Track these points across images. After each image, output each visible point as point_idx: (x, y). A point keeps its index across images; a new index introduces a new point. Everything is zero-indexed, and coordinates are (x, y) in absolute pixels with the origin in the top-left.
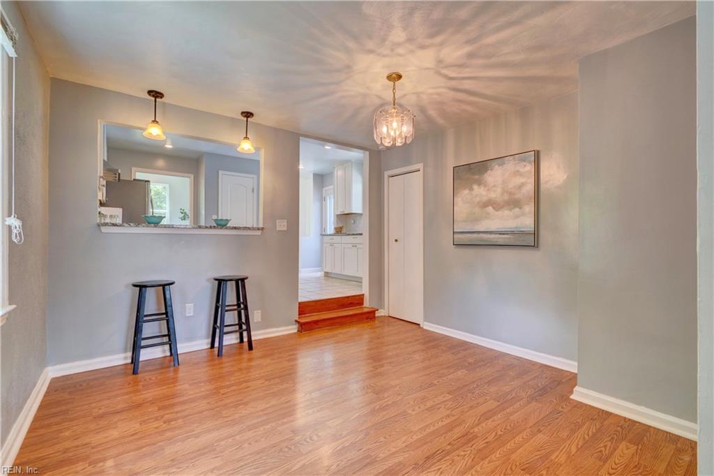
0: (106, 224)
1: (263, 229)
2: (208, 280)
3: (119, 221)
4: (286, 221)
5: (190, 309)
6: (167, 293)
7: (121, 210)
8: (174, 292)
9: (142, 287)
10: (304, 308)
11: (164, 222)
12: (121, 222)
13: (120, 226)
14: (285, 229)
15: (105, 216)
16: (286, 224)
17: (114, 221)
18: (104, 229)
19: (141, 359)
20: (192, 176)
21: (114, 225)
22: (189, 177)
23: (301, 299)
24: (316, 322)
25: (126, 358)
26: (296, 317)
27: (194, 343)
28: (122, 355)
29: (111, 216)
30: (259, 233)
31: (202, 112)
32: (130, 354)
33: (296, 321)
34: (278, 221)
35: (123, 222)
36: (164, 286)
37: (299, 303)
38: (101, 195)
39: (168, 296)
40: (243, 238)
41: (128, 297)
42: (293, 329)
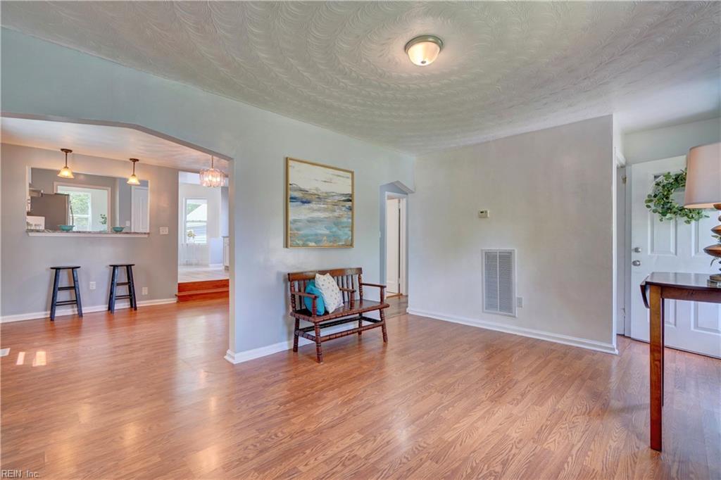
0: (32, 231)
1: (148, 234)
2: (107, 267)
3: (42, 228)
4: (167, 228)
5: (93, 285)
6: (75, 273)
7: (44, 218)
8: (80, 274)
9: (57, 269)
10: (182, 287)
11: (75, 229)
12: (43, 229)
13: (43, 231)
14: (167, 233)
15: (31, 225)
16: (167, 230)
17: (38, 228)
18: (30, 234)
19: (56, 315)
20: (110, 189)
21: (38, 231)
22: (107, 190)
23: (179, 281)
24: (191, 296)
25: (46, 314)
26: (176, 292)
27: (97, 307)
28: (44, 313)
29: (35, 225)
30: (146, 236)
31: (102, 159)
32: (49, 312)
33: (176, 295)
34: (161, 228)
35: (46, 228)
36: (73, 268)
37: (179, 284)
38: (28, 208)
39: (75, 275)
40: (135, 240)
41: (48, 276)
42: (174, 300)
